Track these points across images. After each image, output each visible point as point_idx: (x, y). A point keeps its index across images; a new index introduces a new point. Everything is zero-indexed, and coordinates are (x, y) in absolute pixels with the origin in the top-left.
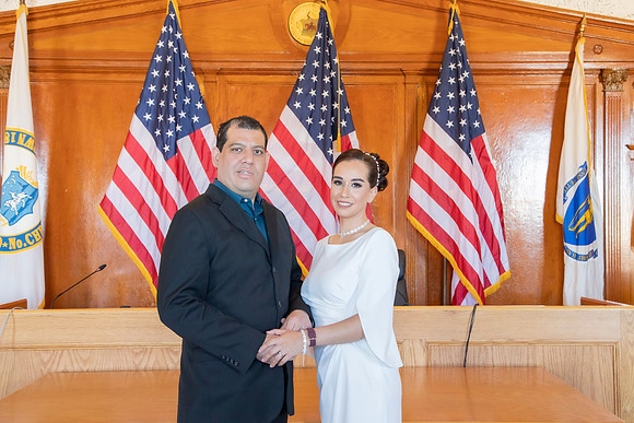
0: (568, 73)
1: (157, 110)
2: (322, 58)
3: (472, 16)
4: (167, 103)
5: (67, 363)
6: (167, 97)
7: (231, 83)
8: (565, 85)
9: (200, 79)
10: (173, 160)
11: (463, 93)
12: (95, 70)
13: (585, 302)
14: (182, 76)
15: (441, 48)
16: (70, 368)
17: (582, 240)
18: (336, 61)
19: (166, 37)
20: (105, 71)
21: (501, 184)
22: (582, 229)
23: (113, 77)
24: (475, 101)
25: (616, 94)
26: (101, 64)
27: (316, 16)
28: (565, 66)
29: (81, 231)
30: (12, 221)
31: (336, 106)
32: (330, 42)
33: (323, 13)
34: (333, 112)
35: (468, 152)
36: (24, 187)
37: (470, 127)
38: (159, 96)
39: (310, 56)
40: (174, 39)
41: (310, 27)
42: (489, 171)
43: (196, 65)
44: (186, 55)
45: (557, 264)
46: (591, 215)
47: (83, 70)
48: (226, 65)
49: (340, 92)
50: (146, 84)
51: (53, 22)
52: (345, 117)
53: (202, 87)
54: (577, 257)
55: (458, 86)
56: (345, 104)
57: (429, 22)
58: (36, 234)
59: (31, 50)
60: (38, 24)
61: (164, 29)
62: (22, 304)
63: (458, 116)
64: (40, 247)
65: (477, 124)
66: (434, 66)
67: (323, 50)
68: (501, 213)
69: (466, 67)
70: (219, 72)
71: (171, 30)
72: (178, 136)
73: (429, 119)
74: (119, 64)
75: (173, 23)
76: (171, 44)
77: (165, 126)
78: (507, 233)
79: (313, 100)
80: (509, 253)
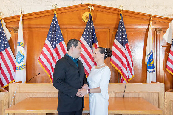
0: (148, 29)
1: (52, 37)
2: (90, 25)
3: (126, 15)
4: (54, 36)
5: (31, 96)
6: (54, 34)
7: (68, 31)
8: (147, 32)
9: (61, 30)
10: (55, 49)
11: (123, 33)
12: (37, 28)
13: (152, 82)
14: (57, 30)
15: (118, 23)
16: (32, 97)
17: (151, 68)
18: (93, 26)
19: (54, 21)
20: (40, 29)
21: (132, 55)
22: (151, 65)
23: (41, 30)
24: (126, 35)
25: (159, 34)
26: (39, 27)
27: (88, 15)
28: (147, 27)
29: (34, 65)
30: (19, 63)
31: (93, 36)
32: (92, 21)
33: (90, 15)
34: (93, 38)
35: (124, 47)
36: (21, 55)
37: (125, 41)
38: (52, 34)
39: (87, 25)
40: (56, 21)
41: (87, 18)
42: (129, 52)
43: (61, 27)
44: (58, 25)
45: (145, 73)
46: (153, 62)
47: (35, 28)
48: (67, 27)
49: (94, 33)
50: (49, 31)
51: (28, 17)
52: (95, 39)
53: (62, 32)
54: (150, 72)
55: (122, 32)
56: (95, 36)
57: (115, 17)
58: (24, 66)
59: (23, 24)
60: (25, 18)
61: (53, 19)
62: (21, 82)
63: (122, 39)
64: (25, 69)
65: (126, 41)
66: (117, 27)
67: (90, 23)
68: (132, 62)
69: (124, 27)
70: (66, 29)
71: (55, 19)
72: (56, 43)
73: (115, 39)
74: (43, 27)
75: (55, 17)
76: (55, 22)
77: (53, 41)
78: (134, 66)
79: (88, 35)
80: (134, 71)
